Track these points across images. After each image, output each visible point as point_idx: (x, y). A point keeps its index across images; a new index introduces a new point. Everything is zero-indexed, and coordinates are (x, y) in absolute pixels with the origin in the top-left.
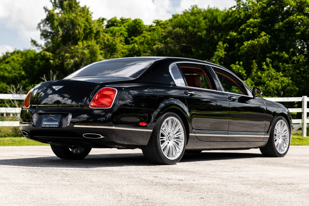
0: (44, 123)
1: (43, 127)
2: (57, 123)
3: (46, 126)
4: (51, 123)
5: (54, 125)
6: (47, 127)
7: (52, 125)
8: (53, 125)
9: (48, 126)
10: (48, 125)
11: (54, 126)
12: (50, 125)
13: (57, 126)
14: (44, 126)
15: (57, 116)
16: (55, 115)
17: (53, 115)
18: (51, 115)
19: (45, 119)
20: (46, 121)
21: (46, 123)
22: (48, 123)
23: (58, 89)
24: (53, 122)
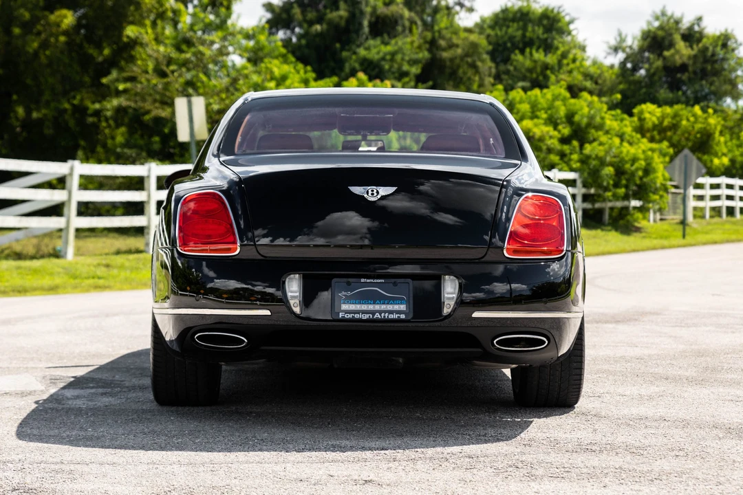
0: (345, 307)
1: (344, 320)
2: (403, 307)
3: (357, 316)
4: (377, 307)
5: (391, 312)
6: (360, 320)
7: (380, 312)
8: (385, 312)
9: (366, 317)
10: (364, 312)
11: (391, 316)
12: (373, 313)
13: (403, 316)
14: (350, 316)
15: (395, 282)
16: (383, 281)
17: (375, 281)
18: (368, 281)
19: (345, 293)
20: (349, 300)
21: (352, 307)
22: (364, 307)
23: (379, 197)
24: (384, 303)
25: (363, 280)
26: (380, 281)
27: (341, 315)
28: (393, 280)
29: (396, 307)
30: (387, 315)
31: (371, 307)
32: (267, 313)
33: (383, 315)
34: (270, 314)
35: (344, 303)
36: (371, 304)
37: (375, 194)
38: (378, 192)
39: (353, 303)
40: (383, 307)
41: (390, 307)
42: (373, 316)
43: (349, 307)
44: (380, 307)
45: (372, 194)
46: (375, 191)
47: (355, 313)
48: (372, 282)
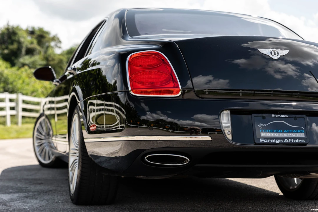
0: (263, 134)
1: (263, 144)
3: (272, 141)
4: (285, 135)
5: (295, 138)
6: (275, 144)
7: (288, 138)
8: (291, 138)
9: (279, 141)
10: (277, 138)
11: (296, 141)
12: (283, 138)
13: (303, 141)
14: (268, 141)
15: (295, 117)
16: (287, 116)
17: (282, 116)
18: (277, 116)
19: (262, 125)
20: (265, 129)
21: (268, 135)
22: (277, 135)
23: (279, 56)
24: (289, 132)
25: (273, 115)
26: (285, 116)
27: (261, 140)
28: (294, 116)
29: (298, 135)
30: (292, 140)
31: (281, 135)
32: (209, 138)
33: (290, 140)
34: (211, 140)
35: (262, 132)
36: (281, 132)
37: (277, 55)
38: (278, 53)
39: (268, 132)
40: (289, 135)
41: (294, 135)
42: (284, 141)
43: (266, 135)
44: (288, 135)
45: (275, 54)
46: (276, 52)
47: (271, 139)
48: (280, 117)
